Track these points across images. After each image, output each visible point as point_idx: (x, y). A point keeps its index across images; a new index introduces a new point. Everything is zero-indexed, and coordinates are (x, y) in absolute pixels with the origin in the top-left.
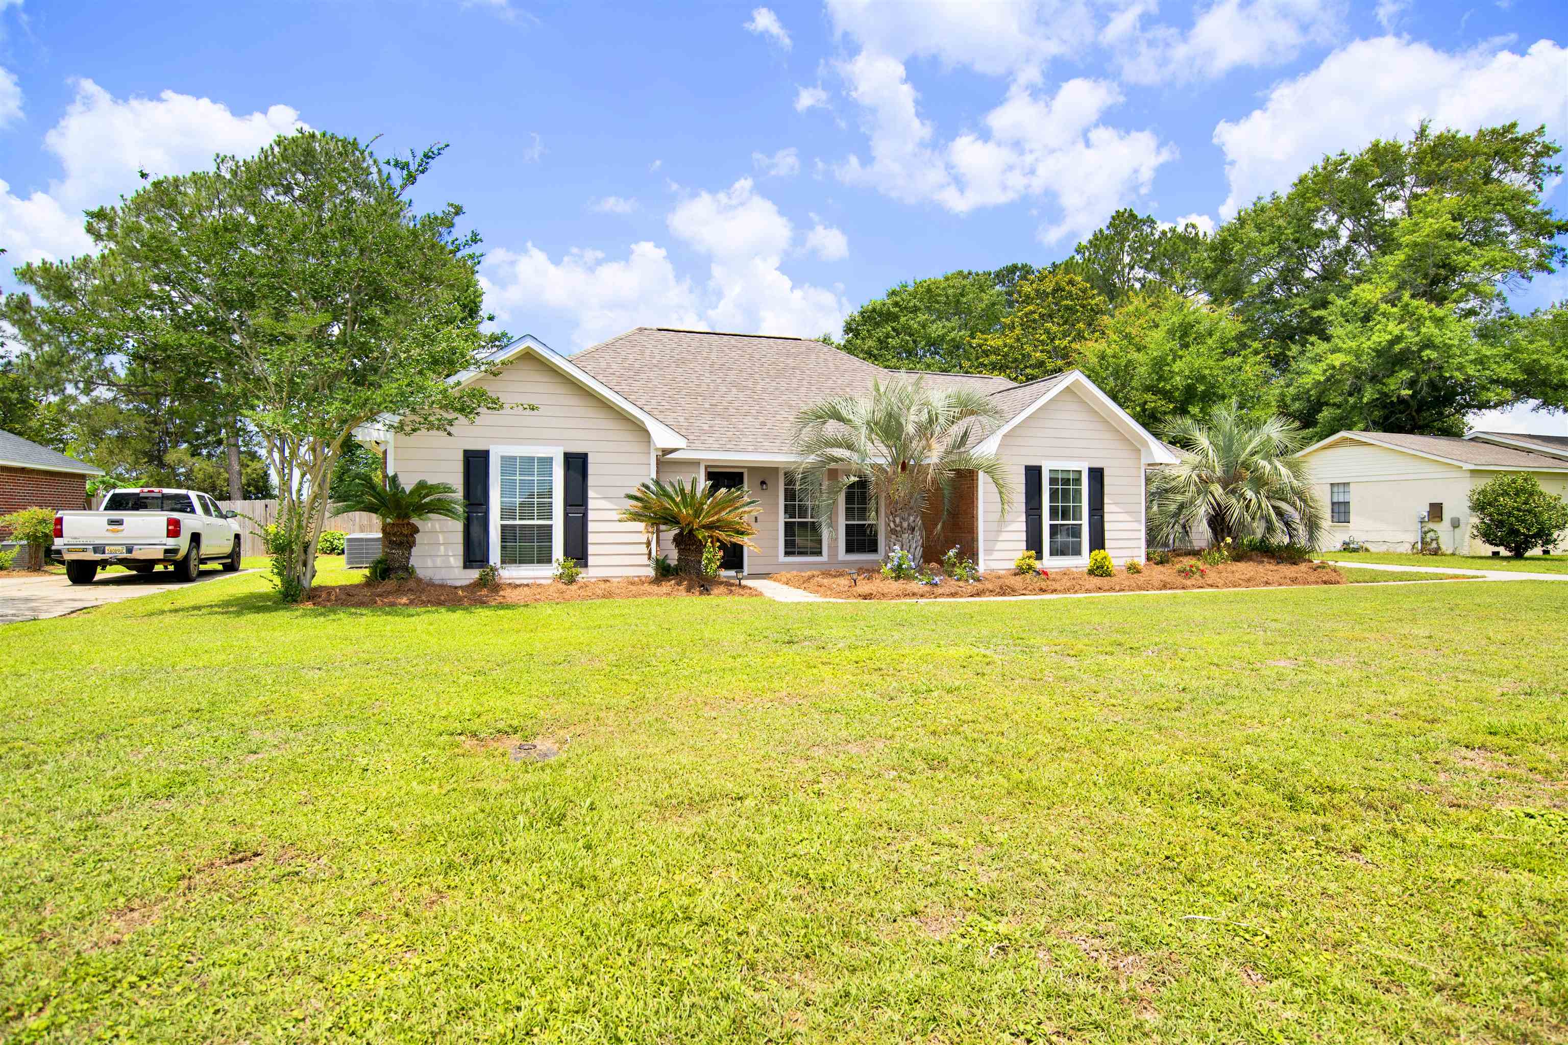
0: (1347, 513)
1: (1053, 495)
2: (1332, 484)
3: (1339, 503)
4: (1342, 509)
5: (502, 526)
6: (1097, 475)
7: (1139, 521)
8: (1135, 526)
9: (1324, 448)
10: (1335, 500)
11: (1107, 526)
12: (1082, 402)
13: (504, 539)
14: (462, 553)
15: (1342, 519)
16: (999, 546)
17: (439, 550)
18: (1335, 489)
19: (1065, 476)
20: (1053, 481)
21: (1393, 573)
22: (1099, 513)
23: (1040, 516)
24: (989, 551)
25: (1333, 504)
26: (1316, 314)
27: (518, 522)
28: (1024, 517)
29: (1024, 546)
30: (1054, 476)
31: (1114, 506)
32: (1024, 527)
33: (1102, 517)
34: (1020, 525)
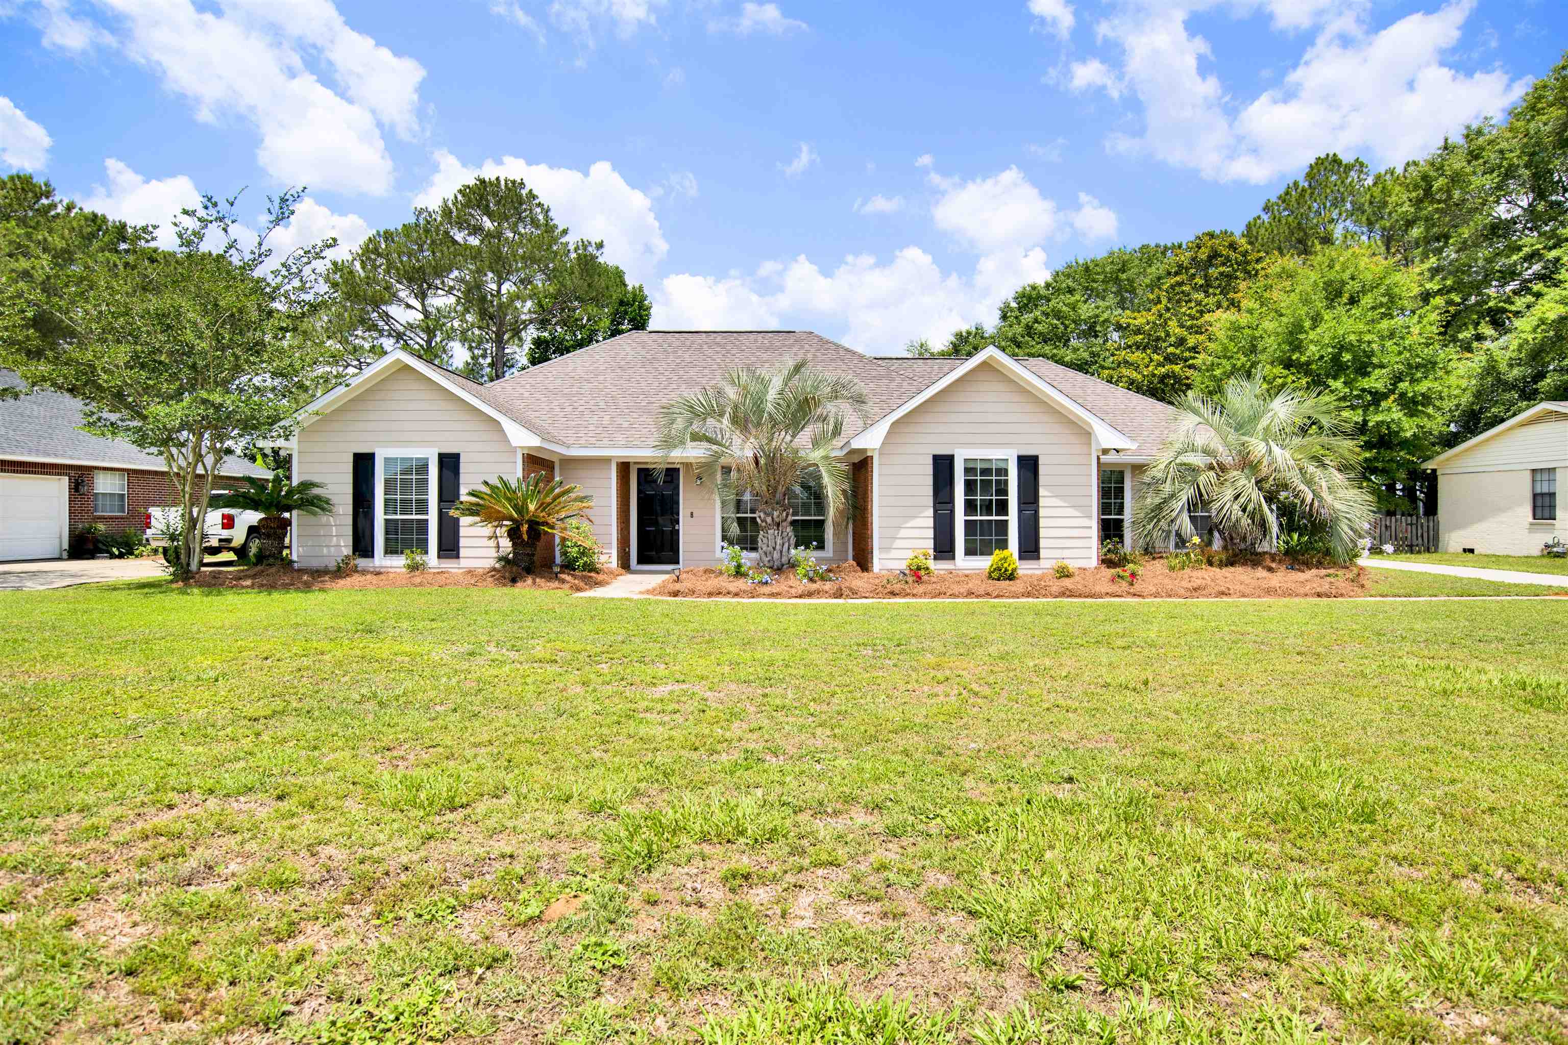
0: (1552, 507)
1: (970, 486)
2: (1534, 471)
3: (1542, 495)
4: (1547, 499)
5: (386, 520)
6: (1029, 464)
7: (1090, 517)
8: (1085, 522)
9: (1523, 425)
10: (1538, 491)
11: (1042, 522)
12: (1011, 381)
13: (387, 532)
14: (351, 543)
15: (1547, 515)
16: (898, 543)
17: (331, 541)
18: (1538, 477)
19: (986, 466)
20: (967, 471)
21: (1502, 584)
22: (1033, 506)
23: (952, 511)
24: (885, 549)
25: (1535, 496)
26: (1554, 254)
27: (399, 517)
28: (930, 512)
29: (931, 544)
30: (971, 465)
31: (1054, 499)
32: (930, 522)
33: (1036, 512)
34: (926, 521)
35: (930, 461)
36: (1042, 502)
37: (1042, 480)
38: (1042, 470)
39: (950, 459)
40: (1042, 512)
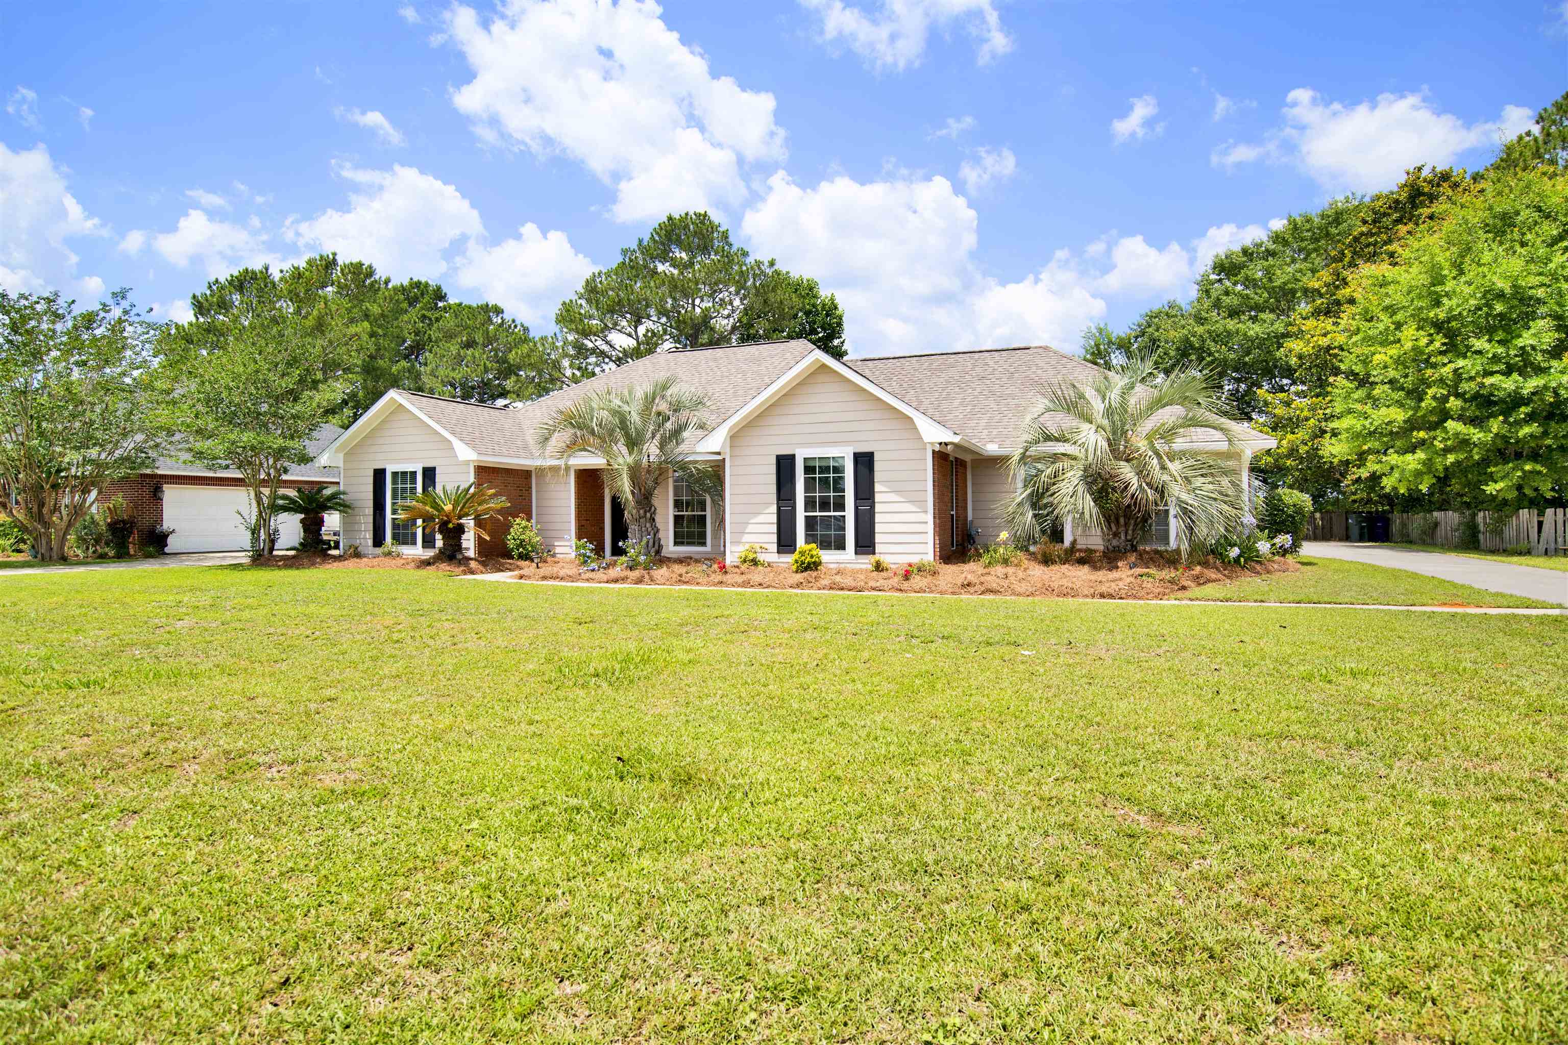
1: (809, 484)
6: (865, 462)
7: (926, 512)
8: (922, 517)
11: (878, 518)
16: (746, 538)
19: (824, 464)
20: (809, 469)
22: (869, 502)
23: (794, 508)
24: (735, 543)
28: (774, 509)
29: (774, 538)
30: (811, 464)
31: (892, 495)
32: (774, 518)
33: (873, 506)
34: (770, 516)
35: (774, 461)
36: (878, 497)
37: (878, 476)
38: (877, 466)
39: (792, 458)
40: (878, 508)
